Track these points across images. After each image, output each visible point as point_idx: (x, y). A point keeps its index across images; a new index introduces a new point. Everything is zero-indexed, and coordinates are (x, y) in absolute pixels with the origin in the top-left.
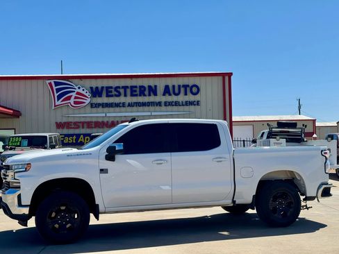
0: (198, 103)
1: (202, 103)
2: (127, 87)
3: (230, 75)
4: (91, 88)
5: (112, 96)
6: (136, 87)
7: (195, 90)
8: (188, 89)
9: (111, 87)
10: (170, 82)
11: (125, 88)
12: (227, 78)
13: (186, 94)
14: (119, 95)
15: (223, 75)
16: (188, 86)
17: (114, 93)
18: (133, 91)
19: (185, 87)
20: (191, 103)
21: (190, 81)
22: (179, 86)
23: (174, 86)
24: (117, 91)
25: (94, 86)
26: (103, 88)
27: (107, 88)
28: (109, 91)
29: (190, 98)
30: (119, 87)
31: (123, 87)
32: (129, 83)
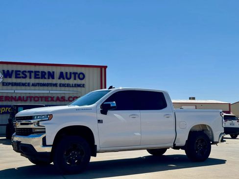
0: (83, 86)
1: (86, 86)
2: (32, 72)
3: (105, 67)
4: (4, 71)
5: (20, 78)
6: (39, 72)
7: (82, 76)
8: (77, 76)
9: (20, 71)
10: (64, 70)
11: (30, 72)
12: (103, 69)
13: (75, 79)
14: (25, 77)
15: (101, 67)
16: (77, 73)
17: (21, 75)
18: (37, 75)
19: (75, 74)
20: (79, 86)
21: (79, 70)
22: (71, 73)
23: (67, 73)
24: (24, 74)
25: (6, 69)
26: (12, 71)
27: (17, 71)
28: (17, 74)
29: (78, 82)
30: (25, 71)
31: (29, 72)
32: (33, 68)
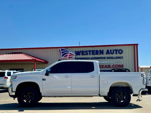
0: (122, 58)
1: (124, 58)
2: (91, 51)
3: (137, 45)
4: (76, 51)
5: (84, 55)
6: (94, 51)
7: (121, 52)
8: (118, 52)
9: (84, 51)
10: (109, 48)
11: (90, 51)
12: (136, 46)
13: (116, 54)
14: (87, 54)
15: (134, 45)
16: (117, 50)
17: (85, 53)
18: (93, 52)
19: (116, 50)
20: (119, 58)
21: (118, 48)
22: (113, 50)
23: (111, 50)
24: (86, 53)
25: (77, 51)
26: (80, 51)
27: (82, 51)
28: (83, 53)
29: (119, 55)
30: (87, 51)
31: (89, 51)
32: (91, 49)
